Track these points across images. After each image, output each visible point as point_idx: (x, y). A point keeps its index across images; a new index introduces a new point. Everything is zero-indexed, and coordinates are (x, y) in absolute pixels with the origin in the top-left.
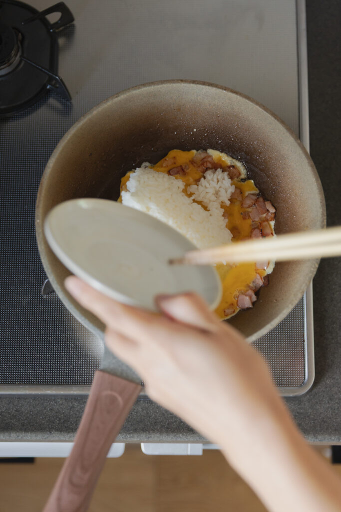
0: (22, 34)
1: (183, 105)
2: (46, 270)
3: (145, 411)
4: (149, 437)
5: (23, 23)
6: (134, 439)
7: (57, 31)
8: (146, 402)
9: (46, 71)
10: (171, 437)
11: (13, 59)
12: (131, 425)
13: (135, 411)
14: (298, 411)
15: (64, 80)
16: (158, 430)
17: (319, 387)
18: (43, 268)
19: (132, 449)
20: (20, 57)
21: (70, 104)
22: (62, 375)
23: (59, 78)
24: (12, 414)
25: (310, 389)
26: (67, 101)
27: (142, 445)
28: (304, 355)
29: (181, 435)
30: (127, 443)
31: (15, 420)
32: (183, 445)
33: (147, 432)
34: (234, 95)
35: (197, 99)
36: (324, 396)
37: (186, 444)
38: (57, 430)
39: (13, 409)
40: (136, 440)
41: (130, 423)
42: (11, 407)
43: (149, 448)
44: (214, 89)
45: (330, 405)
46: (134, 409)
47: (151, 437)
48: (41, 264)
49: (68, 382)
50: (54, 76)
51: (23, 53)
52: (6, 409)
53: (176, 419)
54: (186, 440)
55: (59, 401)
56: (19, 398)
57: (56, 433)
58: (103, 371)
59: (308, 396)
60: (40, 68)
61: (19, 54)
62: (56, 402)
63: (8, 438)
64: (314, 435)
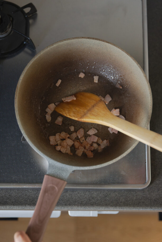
0: (12, 18)
1: (84, 49)
2: (20, 128)
3: (70, 196)
4: (72, 208)
5: (13, 13)
6: (65, 209)
7: (29, 16)
8: (71, 191)
9: (23, 35)
10: (83, 208)
11: (8, 29)
12: (64, 202)
13: (66, 196)
14: (143, 196)
15: (32, 39)
16: (76, 205)
17: (153, 184)
18: (19, 127)
19: (64, 214)
20: (12, 28)
21: (35, 51)
22: (31, 179)
23: (30, 38)
24: (7, 197)
25: (149, 185)
26: (33, 49)
27: (69, 212)
28: (146, 169)
29: (87, 207)
30: (62, 211)
31: (9, 200)
32: (88, 212)
33: (71, 206)
34: (107, 44)
35: (90, 46)
36: (155, 189)
37: (89, 211)
38: (29, 205)
39: (8, 195)
40: (66, 209)
41: (63, 201)
42: (7, 194)
43: (73, 213)
44: (98, 41)
45: (158, 193)
46: (65, 195)
47: (73, 208)
48: (18, 125)
49: (34, 182)
50: (28, 38)
51: (12, 27)
52: (4, 195)
53: (85, 199)
54: (90, 209)
55: (30, 191)
56: (11, 190)
57: (28, 206)
58: (48, 175)
59: (148, 189)
60: (21, 34)
61: (11, 27)
62: (28, 191)
63: (5, 208)
64: (151, 207)
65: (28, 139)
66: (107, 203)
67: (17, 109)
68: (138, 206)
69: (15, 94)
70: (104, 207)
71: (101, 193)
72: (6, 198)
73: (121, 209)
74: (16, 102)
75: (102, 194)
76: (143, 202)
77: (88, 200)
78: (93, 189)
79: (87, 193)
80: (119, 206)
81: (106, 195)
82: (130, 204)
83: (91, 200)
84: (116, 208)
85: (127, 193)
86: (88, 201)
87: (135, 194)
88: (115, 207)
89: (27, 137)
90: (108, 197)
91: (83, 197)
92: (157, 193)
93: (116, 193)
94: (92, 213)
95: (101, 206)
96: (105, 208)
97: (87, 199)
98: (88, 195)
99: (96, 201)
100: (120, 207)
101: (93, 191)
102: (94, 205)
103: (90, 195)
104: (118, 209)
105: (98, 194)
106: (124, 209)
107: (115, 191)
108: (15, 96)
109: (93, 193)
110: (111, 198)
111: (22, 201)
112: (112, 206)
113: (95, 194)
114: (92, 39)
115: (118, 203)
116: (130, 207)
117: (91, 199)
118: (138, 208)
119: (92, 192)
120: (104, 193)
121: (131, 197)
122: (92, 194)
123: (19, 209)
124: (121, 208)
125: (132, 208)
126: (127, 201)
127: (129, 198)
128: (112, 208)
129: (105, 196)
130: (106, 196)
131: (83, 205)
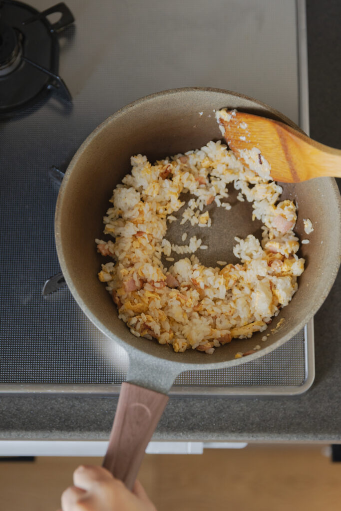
0: (23, 35)
5: (24, 24)
7: (58, 31)
9: (46, 71)
10: (173, 437)
11: (14, 58)
14: (298, 410)
15: (64, 80)
16: (158, 429)
17: (319, 386)
20: (21, 57)
21: (70, 103)
23: (60, 78)
24: (13, 413)
25: (310, 388)
26: (67, 100)
28: (304, 354)
29: (181, 434)
31: (15, 419)
34: (248, 102)
36: (324, 395)
37: (186, 443)
38: (58, 429)
39: (13, 408)
42: (12, 406)
44: (228, 96)
45: (330, 404)
50: (55, 76)
51: (23, 53)
52: (7, 408)
53: (177, 418)
54: (187, 439)
55: (59, 399)
56: (20, 397)
57: (57, 431)
58: (130, 382)
59: (308, 395)
60: (41, 68)
61: (20, 54)
62: (57, 401)
63: (9, 436)
64: (314, 434)
65: (85, 305)
66: (223, 424)
67: (60, 243)
68: (288, 432)
69: (55, 210)
70: (216, 434)
71: (209, 405)
72: (10, 415)
73: (251, 438)
74: (57, 228)
75: (212, 406)
76: (299, 424)
77: (183, 419)
78: (193, 397)
79: (181, 404)
80: (249, 432)
81: (221, 408)
82: (272, 428)
83: (188, 419)
84: (241, 436)
85: (265, 405)
86: (182, 421)
87: (282, 407)
88: (240, 433)
89: (83, 303)
90: (225, 413)
91: (171, 413)
92: (328, 404)
93: (242, 405)
94: (191, 447)
95: (210, 432)
96: (218, 436)
97: (180, 416)
98: (183, 409)
99: (200, 422)
100: (251, 435)
101: (193, 400)
102: (195, 430)
103: (186, 408)
104: (246, 438)
105: (203, 406)
106: (258, 437)
107: (239, 399)
108: (56, 214)
109: (194, 404)
110: (230, 414)
111: (44, 421)
112: (233, 432)
113: (197, 406)
114: (215, 91)
115: (246, 425)
116: (271, 433)
117: (188, 417)
118: (288, 435)
119: (192, 403)
120: (216, 405)
121: (272, 412)
122: (191, 406)
123: (39, 437)
124: (253, 437)
125: (276, 435)
126: (264, 421)
127: (270, 414)
128: (233, 437)
129: (219, 410)
130: (221, 411)
131: (171, 428)
